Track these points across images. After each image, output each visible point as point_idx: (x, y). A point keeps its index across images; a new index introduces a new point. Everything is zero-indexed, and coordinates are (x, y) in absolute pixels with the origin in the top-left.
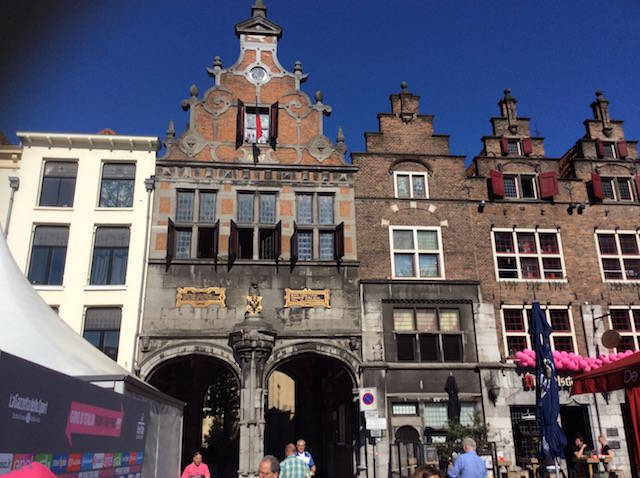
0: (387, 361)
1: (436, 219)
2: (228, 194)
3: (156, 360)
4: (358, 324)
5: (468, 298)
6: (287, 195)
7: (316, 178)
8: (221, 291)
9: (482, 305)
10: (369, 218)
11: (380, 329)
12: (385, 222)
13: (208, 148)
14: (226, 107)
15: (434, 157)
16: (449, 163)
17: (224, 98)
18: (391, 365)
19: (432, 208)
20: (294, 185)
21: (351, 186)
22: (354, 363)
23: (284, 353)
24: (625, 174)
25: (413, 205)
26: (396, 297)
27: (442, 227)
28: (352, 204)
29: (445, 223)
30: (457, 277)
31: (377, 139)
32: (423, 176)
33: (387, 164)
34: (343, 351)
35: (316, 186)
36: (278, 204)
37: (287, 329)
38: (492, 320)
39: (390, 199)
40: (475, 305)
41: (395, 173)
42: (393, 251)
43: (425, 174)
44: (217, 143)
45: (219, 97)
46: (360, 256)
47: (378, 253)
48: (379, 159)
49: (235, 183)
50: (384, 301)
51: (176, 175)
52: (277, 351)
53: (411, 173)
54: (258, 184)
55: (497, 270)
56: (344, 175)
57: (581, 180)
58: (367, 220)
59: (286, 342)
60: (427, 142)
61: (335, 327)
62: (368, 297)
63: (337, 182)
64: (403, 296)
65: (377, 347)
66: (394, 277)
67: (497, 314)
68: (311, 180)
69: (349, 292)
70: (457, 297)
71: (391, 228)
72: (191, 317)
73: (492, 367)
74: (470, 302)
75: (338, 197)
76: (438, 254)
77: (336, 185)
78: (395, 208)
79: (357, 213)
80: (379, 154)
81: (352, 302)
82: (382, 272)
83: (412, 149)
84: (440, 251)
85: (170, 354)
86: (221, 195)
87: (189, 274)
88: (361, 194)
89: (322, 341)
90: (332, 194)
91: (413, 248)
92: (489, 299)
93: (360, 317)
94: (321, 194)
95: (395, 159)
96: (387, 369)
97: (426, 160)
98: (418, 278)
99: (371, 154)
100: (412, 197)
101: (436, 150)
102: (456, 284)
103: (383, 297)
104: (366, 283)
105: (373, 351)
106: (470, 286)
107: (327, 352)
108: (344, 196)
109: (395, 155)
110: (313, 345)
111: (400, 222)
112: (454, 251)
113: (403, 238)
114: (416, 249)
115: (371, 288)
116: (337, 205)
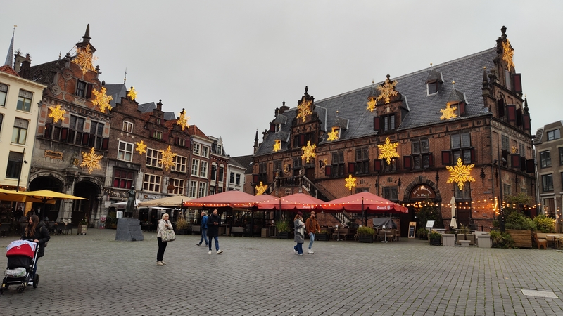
0: (112, 186)
1: (133, 141)
2: (67, 115)
3: (35, 176)
4: (105, 173)
5: (138, 169)
6: (88, 121)
7: (99, 116)
8: (61, 153)
9: (140, 172)
10: (114, 136)
11: (112, 176)
12: (118, 139)
13: (62, 94)
14: (70, 78)
15: (137, 118)
16: (140, 122)
17: (70, 73)
19: (133, 137)
20: (92, 118)
21: (110, 123)
22: (101, 186)
23: (80, 180)
25: (127, 134)
26: (118, 166)
28: (109, 130)
29: (135, 143)
30: (136, 162)
31: (120, 107)
32: (131, 124)
33: (122, 118)
34: (98, 182)
35: (98, 119)
36: (85, 124)
37: (83, 172)
38: (142, 178)
39: (121, 131)
41: (124, 121)
42: (119, 149)
43: (133, 124)
44: (66, 93)
45: (68, 73)
46: (109, 149)
47: (114, 149)
48: (120, 115)
49: (71, 112)
50: (114, 167)
51: (48, 103)
52: (78, 179)
53: (128, 123)
54: (79, 114)
55: (146, 161)
56: (108, 118)
59: (81, 176)
60: (135, 112)
61: (98, 174)
62: (109, 164)
64: (120, 166)
65: (110, 182)
66: (118, 159)
67: (143, 176)
69: (104, 161)
70: (135, 169)
71: (120, 141)
72: (49, 162)
73: (139, 192)
74: (138, 171)
75: (105, 126)
76: (131, 154)
77: (105, 121)
78: (122, 134)
79: (110, 133)
80: (120, 113)
81: (104, 165)
82: (114, 156)
83: (130, 114)
84: (132, 152)
85: (41, 175)
86: (65, 115)
87: (50, 145)
88: (113, 127)
89: (93, 177)
90: (104, 124)
91: (124, 149)
92: (142, 171)
93: (106, 171)
94: (99, 123)
96: (112, 189)
98: (124, 160)
99: (117, 112)
100: (127, 131)
101: (137, 116)
102: (135, 164)
103: (114, 165)
104: (110, 159)
105: (108, 183)
106: (139, 166)
107: (94, 181)
108: (107, 126)
109: (125, 115)
110: (90, 178)
111: (122, 140)
112: (136, 153)
113: (122, 145)
114: (125, 151)
115: (111, 161)
116: (104, 129)
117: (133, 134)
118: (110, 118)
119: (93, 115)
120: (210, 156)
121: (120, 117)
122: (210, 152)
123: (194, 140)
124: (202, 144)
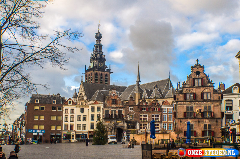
2: (110, 110)
8: (110, 121)
10: (126, 113)
11: (126, 126)
15: (134, 106)
24: (157, 107)
25: (131, 111)
29: (135, 114)
31: (128, 103)
36: (116, 111)
38: (139, 125)
40: (137, 123)
44: (109, 104)
45: (109, 98)
50: (127, 123)
51: (105, 108)
54: (114, 109)
55: (140, 119)
59: (117, 127)
66: (128, 120)
72: (107, 124)
73: (138, 130)
78: (129, 112)
81: (124, 123)
84: (134, 117)
86: (110, 111)
87: (107, 120)
94: (121, 110)
96: (127, 130)
98: (131, 120)
101: (134, 104)
102: (136, 121)
108: (123, 111)
109: (130, 105)
117: (133, 111)
118: (124, 108)
119: (119, 108)
120: (173, 112)
121: (128, 107)
122: (173, 110)
123: (162, 107)
124: (168, 108)
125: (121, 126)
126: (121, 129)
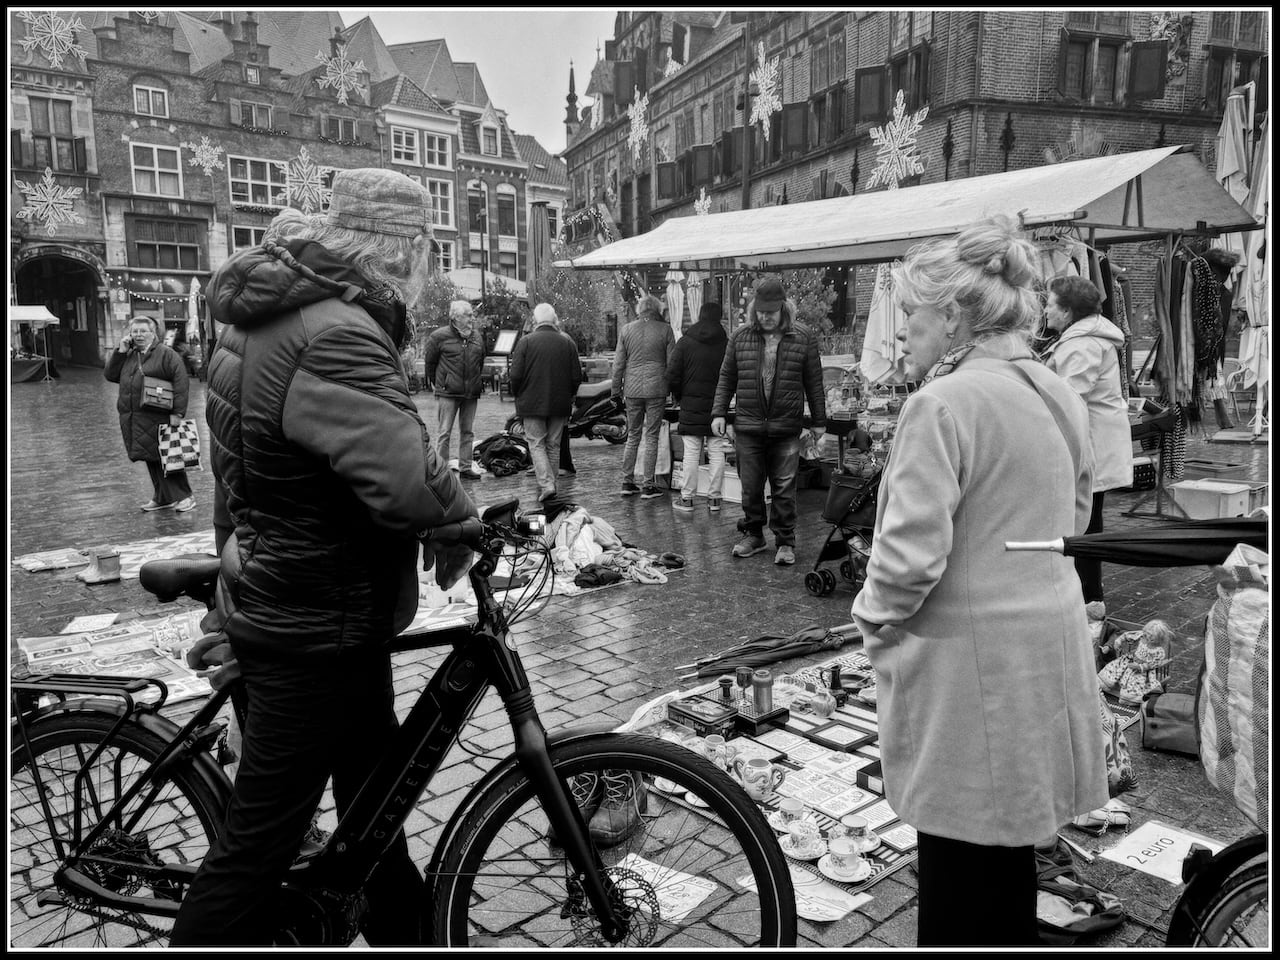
0: (129, 265)
1: (176, 139)
4: (102, 233)
5: (205, 216)
6: (20, 98)
7: (50, 82)
9: (216, 224)
10: (108, 131)
11: (123, 239)
12: (125, 138)
15: (175, 75)
16: (190, 85)
18: (133, 269)
19: (172, 129)
20: (27, 88)
21: (88, 96)
22: (99, 267)
23: (31, 254)
24: (349, 116)
25: (154, 123)
26: (138, 211)
27: (183, 149)
28: (90, 117)
29: (184, 145)
30: (195, 198)
31: (114, 47)
32: (163, 93)
33: (125, 78)
34: (86, 257)
35: (48, 91)
37: (33, 233)
38: (224, 238)
39: (129, 116)
40: (210, 224)
41: (135, 86)
42: (133, 167)
43: (165, 91)
46: (100, 169)
47: (119, 167)
48: (116, 69)
50: (126, 214)
52: (24, 253)
53: (151, 89)
55: (231, 193)
56: (80, 84)
57: (311, 118)
58: (107, 134)
59: (32, 245)
60: (167, 57)
61: (80, 235)
62: (110, 208)
63: (72, 89)
64: (144, 210)
65: (121, 254)
66: (135, 193)
67: (229, 233)
68: (45, 84)
69: (91, 202)
70: (195, 215)
71: (132, 144)
74: (205, 221)
75: (75, 107)
76: (176, 175)
77: (72, 93)
78: (135, 124)
79: (95, 126)
80: (118, 65)
81: (95, 212)
82: (122, 186)
83: (151, 63)
84: (179, 171)
88: (99, 106)
89: (67, 246)
90: (69, 103)
91: (152, 165)
92: (223, 219)
93: (103, 226)
94: (56, 101)
95: (134, 73)
96: (132, 274)
97: (166, 77)
98: (158, 195)
99: (109, 64)
100: (152, 115)
101: (176, 67)
102: (193, 204)
103: (124, 209)
104: (108, 196)
105: (116, 257)
106: (209, 206)
107: (73, 255)
109: (135, 68)
110: (60, 248)
111: (139, 139)
112: (193, 173)
113: (143, 155)
114: (156, 168)
115: (113, 201)
116: (74, 115)
117: (172, 121)
118: (87, 81)
119: (31, 81)
120: (457, 163)
121: (119, 74)
122: (456, 149)
123: (389, 119)
124: (421, 131)
125: (75, 243)
126: (76, 263)
